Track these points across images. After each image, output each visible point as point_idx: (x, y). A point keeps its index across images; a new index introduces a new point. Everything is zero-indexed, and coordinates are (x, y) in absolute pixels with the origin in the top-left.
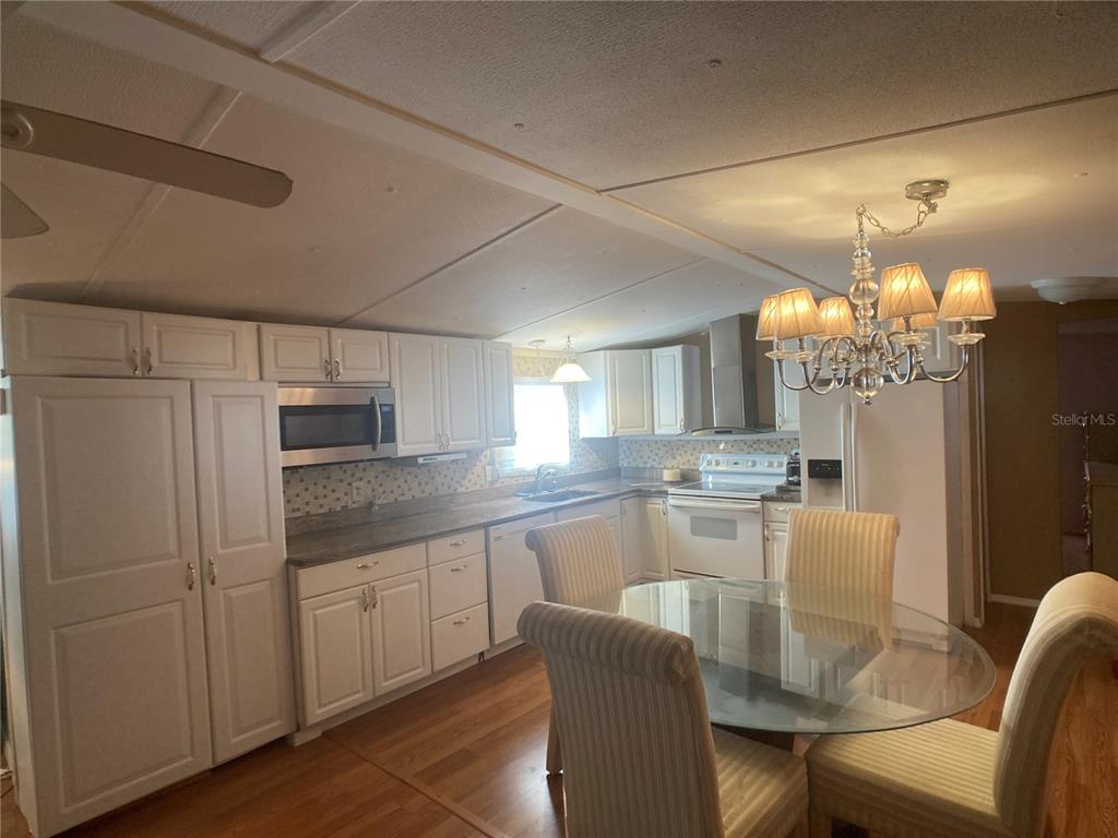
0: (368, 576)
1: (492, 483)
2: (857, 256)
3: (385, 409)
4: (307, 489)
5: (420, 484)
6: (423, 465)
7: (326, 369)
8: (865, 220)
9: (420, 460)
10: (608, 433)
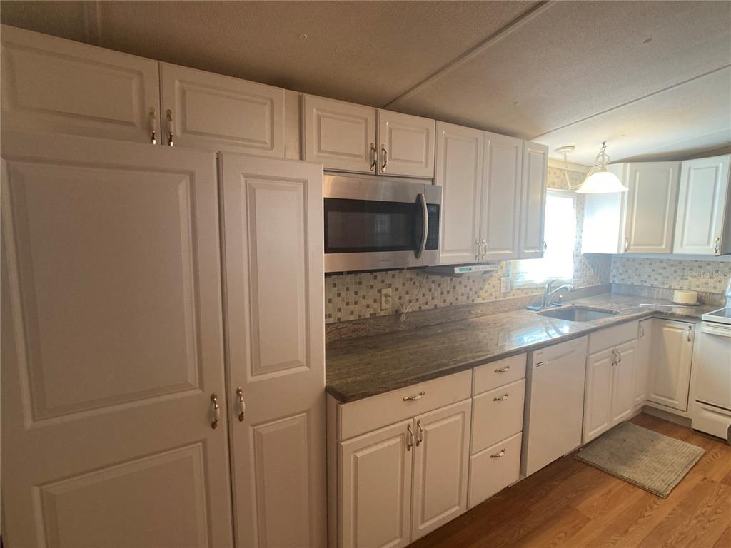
0: (412, 409)
1: (505, 294)
3: (433, 209)
4: (339, 295)
5: (442, 293)
6: (455, 273)
7: (371, 157)
9: (457, 270)
10: (619, 249)
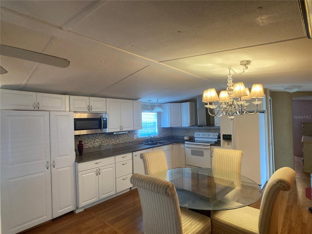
0: (98, 166)
1: (135, 140)
2: (229, 80)
3: (104, 119)
5: (115, 140)
6: (115, 135)
7: (88, 108)
8: (231, 70)
9: (114, 133)
10: (169, 126)
